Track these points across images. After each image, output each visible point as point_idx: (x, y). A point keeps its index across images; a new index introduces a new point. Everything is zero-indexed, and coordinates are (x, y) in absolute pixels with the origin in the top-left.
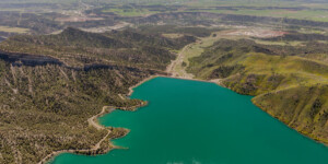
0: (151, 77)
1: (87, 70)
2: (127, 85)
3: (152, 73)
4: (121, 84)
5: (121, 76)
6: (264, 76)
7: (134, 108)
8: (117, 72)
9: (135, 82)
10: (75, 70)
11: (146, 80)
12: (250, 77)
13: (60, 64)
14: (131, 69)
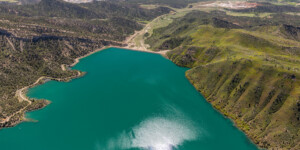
0: (104, 47)
1: (35, 40)
2: (74, 55)
3: (105, 44)
4: (68, 54)
5: (70, 47)
6: (203, 49)
7: (68, 79)
8: (67, 43)
9: (84, 53)
10: (24, 40)
11: (97, 50)
12: (190, 49)
13: (8, 35)
14: (83, 40)
